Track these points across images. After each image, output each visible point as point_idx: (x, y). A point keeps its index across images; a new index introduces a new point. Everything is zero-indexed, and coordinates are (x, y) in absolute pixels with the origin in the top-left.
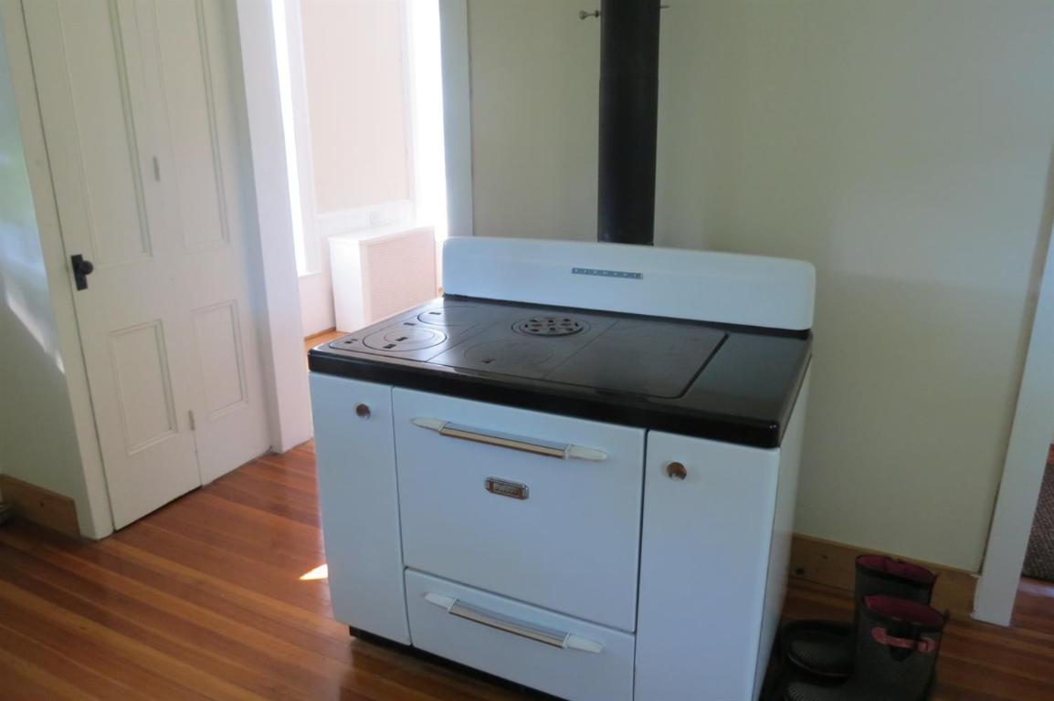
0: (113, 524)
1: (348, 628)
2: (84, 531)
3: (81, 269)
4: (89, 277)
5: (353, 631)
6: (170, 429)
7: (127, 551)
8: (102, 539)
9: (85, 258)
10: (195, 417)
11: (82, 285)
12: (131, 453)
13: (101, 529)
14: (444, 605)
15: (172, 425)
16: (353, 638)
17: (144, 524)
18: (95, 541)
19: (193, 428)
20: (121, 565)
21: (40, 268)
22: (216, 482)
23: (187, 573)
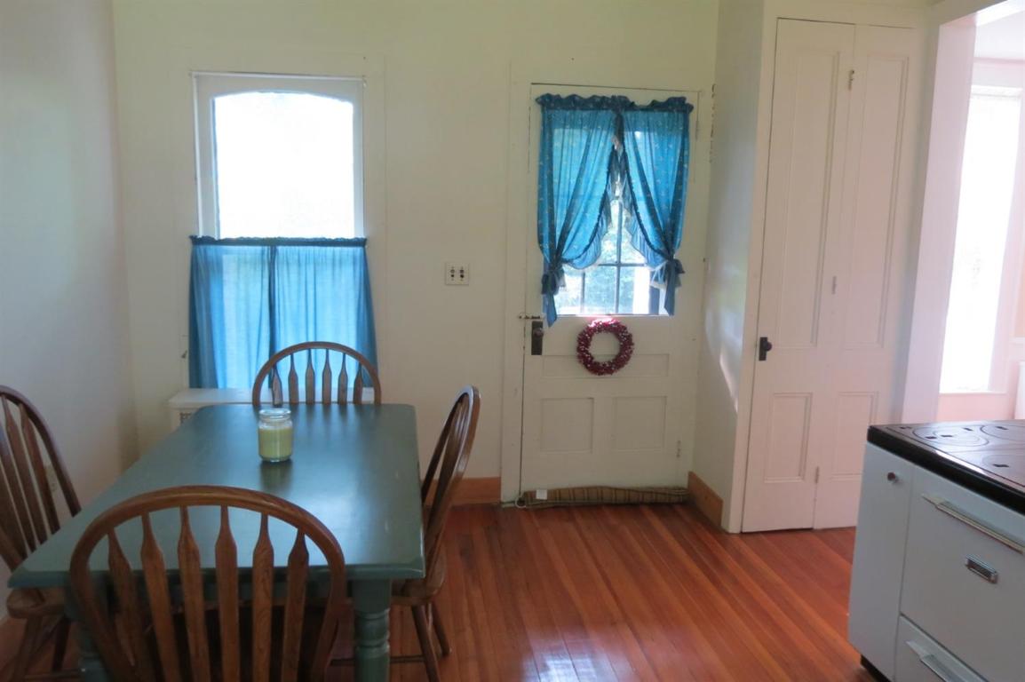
0: (742, 527)
1: (860, 657)
2: (723, 525)
3: (764, 346)
4: (768, 353)
5: (864, 661)
6: (799, 475)
7: (745, 547)
8: (733, 534)
9: (769, 341)
10: (821, 473)
11: (763, 357)
12: (766, 482)
13: (733, 526)
14: (919, 653)
15: (801, 473)
16: (862, 667)
17: (763, 537)
18: (728, 533)
19: (816, 481)
20: (739, 557)
21: (739, 342)
22: (825, 531)
23: (774, 576)
